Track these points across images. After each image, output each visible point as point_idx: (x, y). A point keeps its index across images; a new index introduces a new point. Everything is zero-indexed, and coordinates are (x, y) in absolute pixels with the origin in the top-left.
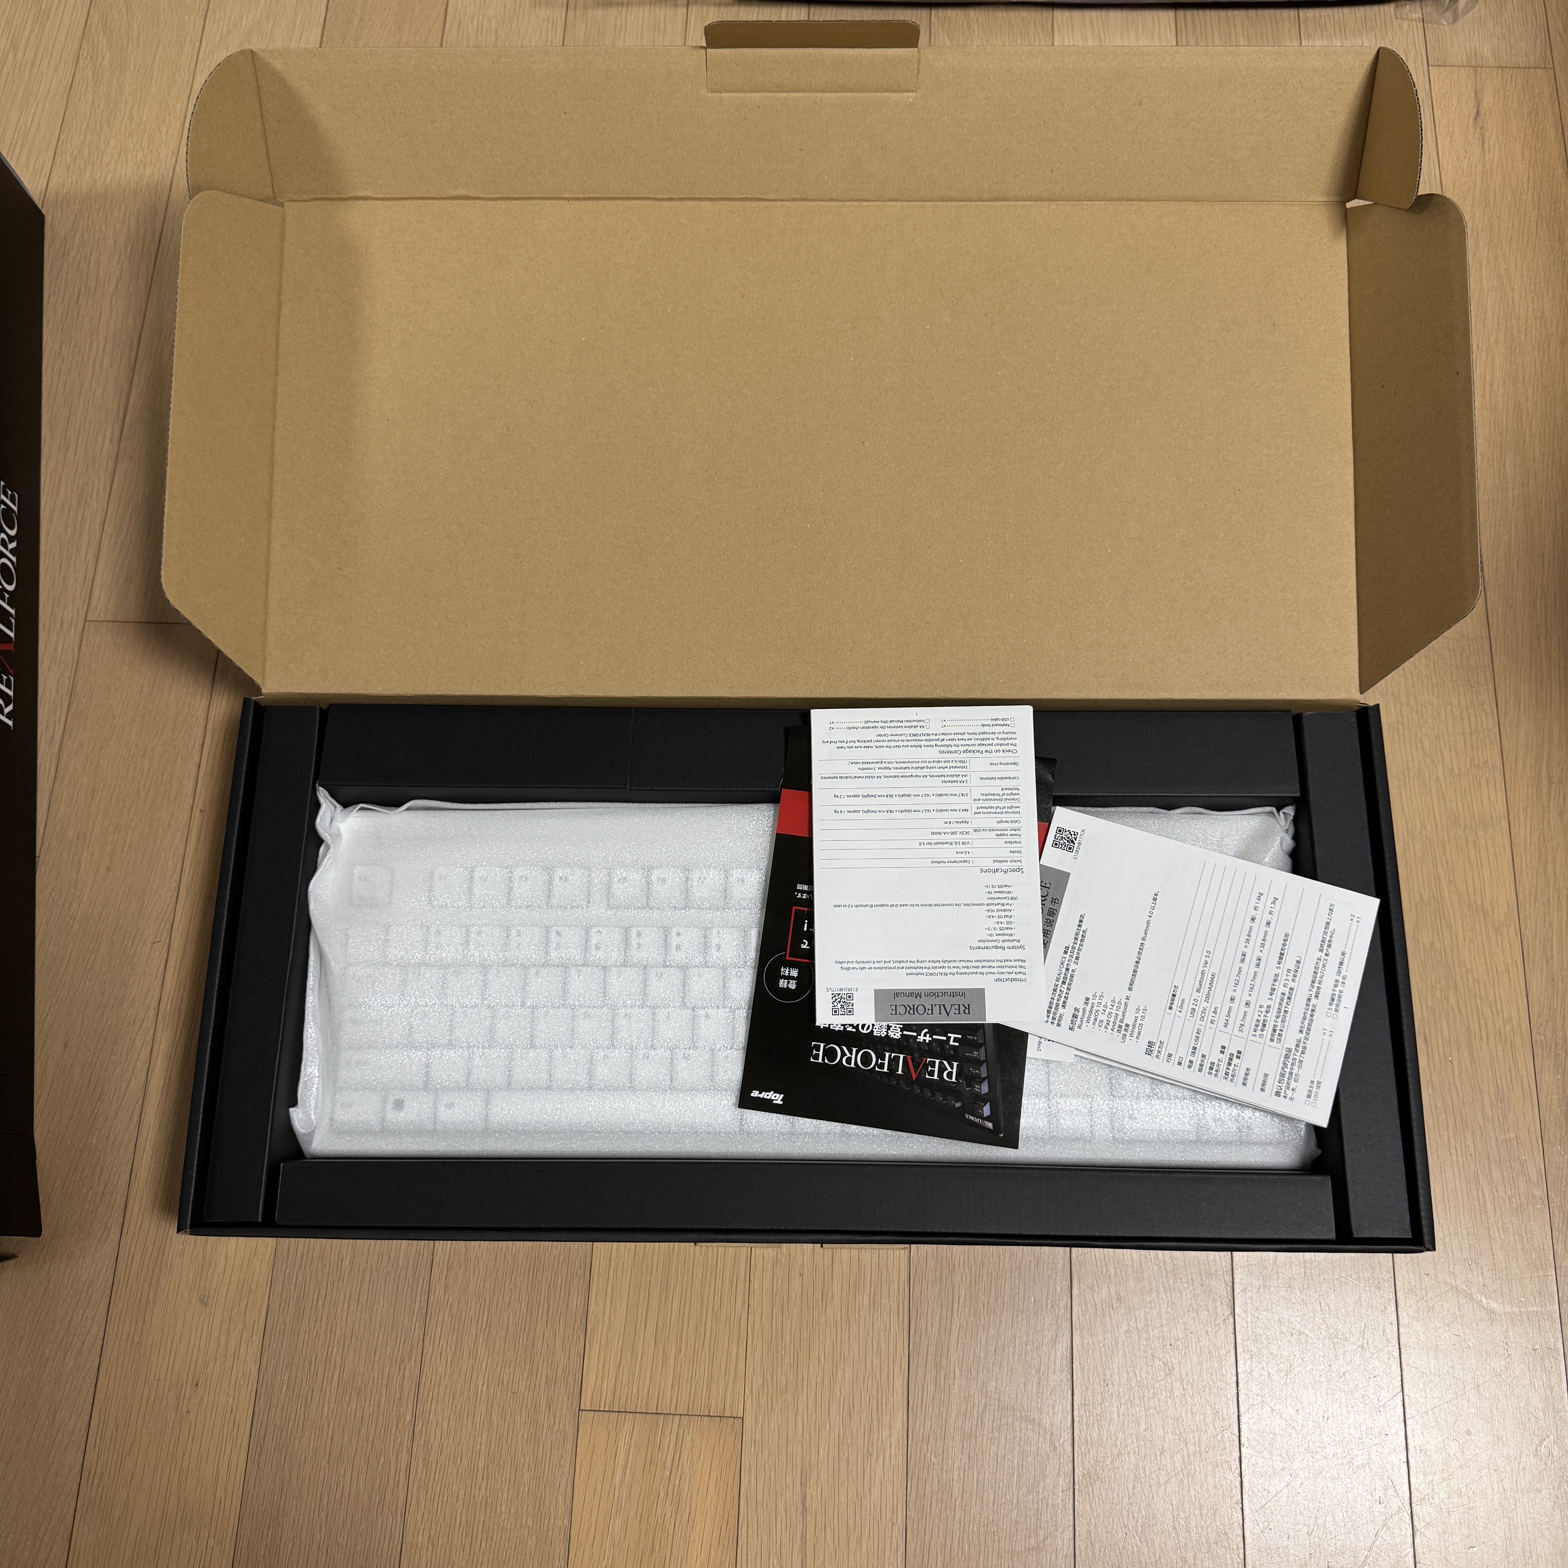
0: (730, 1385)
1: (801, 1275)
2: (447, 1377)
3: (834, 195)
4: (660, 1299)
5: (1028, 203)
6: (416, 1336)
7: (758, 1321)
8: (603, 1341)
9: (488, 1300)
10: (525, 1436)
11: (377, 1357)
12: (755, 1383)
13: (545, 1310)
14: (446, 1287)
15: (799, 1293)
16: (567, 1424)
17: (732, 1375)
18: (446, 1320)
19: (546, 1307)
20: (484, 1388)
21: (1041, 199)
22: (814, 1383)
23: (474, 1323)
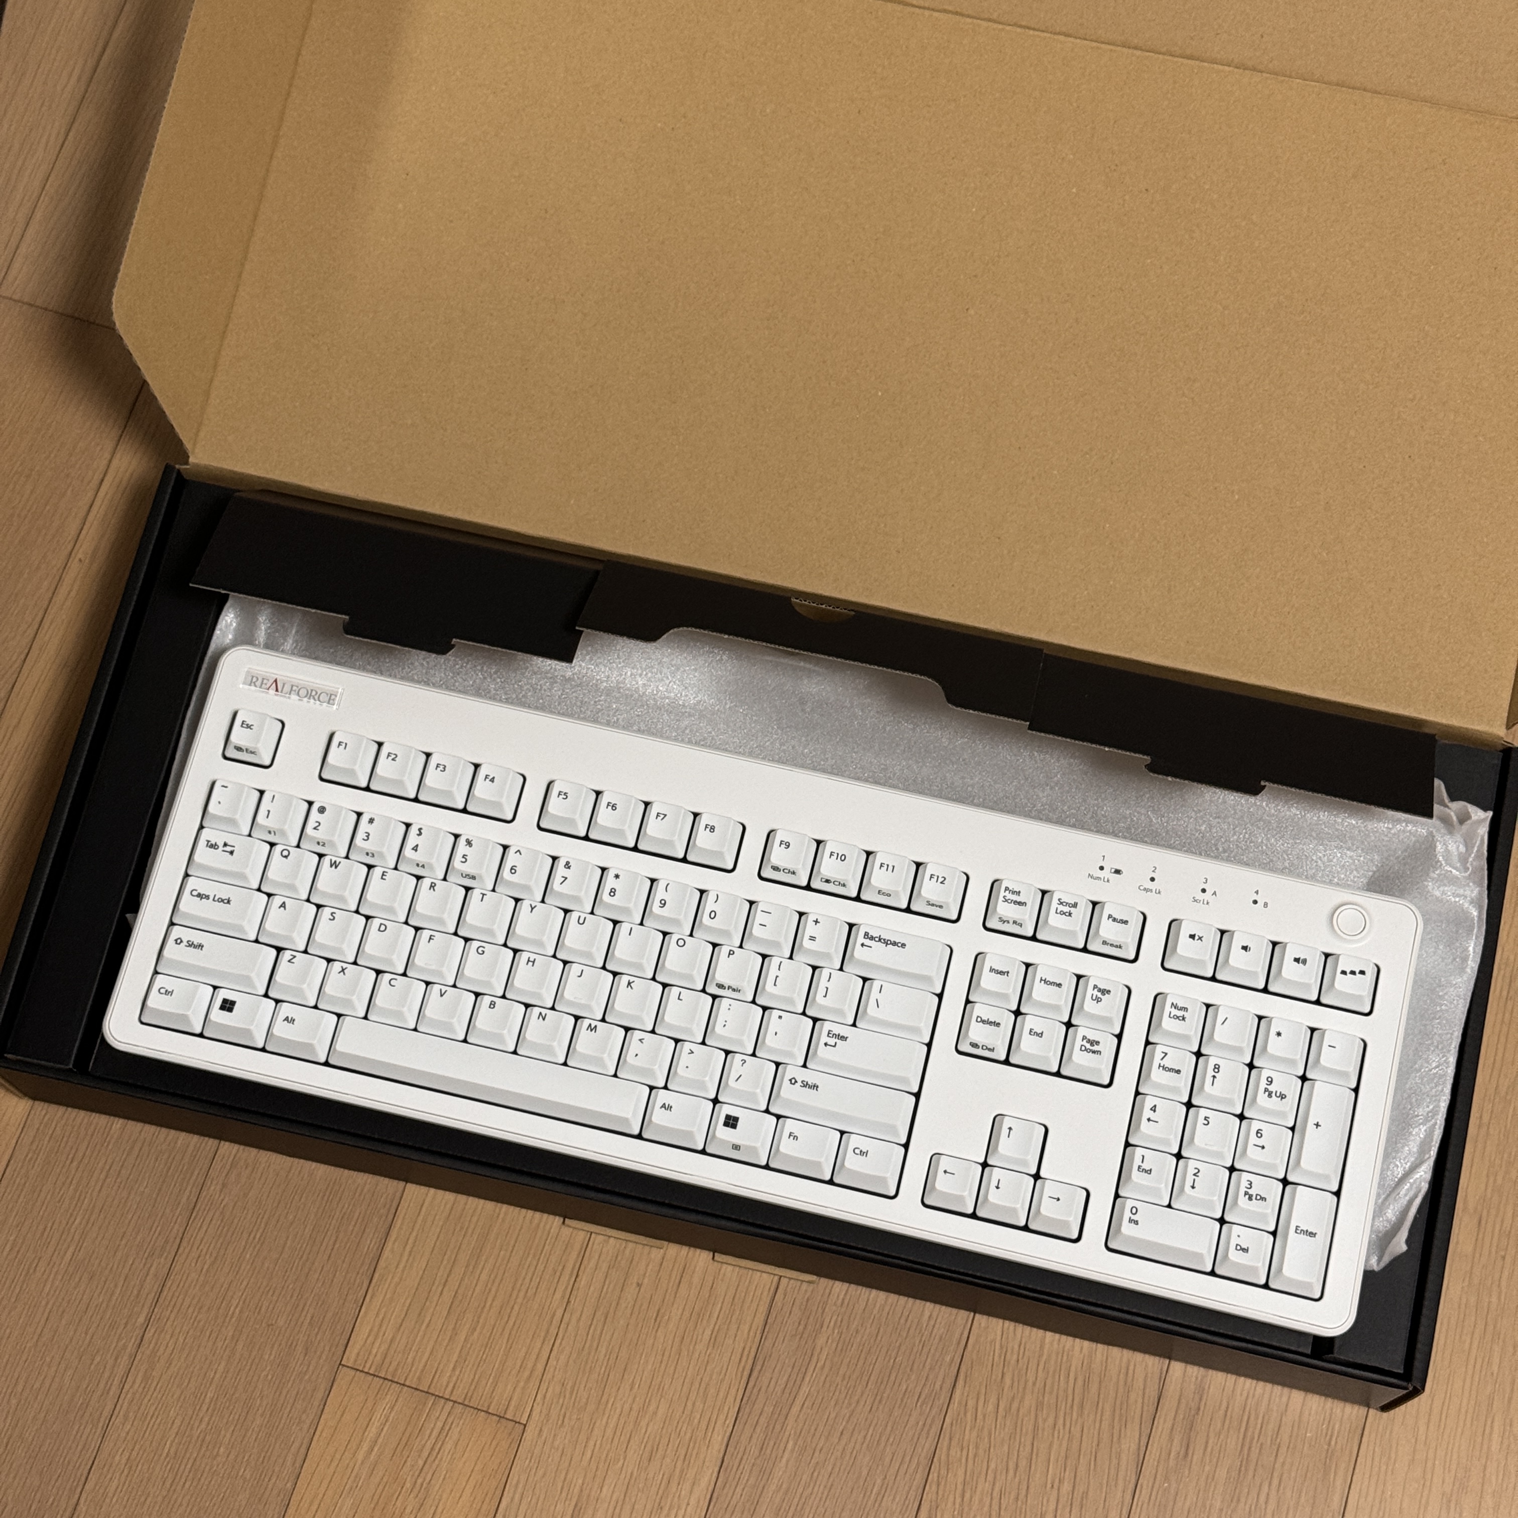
2: (197, 1288)
4: (468, 1265)
6: (175, 1230)
7: (574, 1320)
9: (267, 1215)
10: (270, 1377)
11: (124, 1242)
12: (550, 1390)
13: (331, 1242)
15: (631, 1304)
16: (321, 1375)
17: (527, 1373)
18: (214, 1222)
19: (333, 1238)
20: (237, 1311)
22: (618, 1411)
23: (245, 1235)
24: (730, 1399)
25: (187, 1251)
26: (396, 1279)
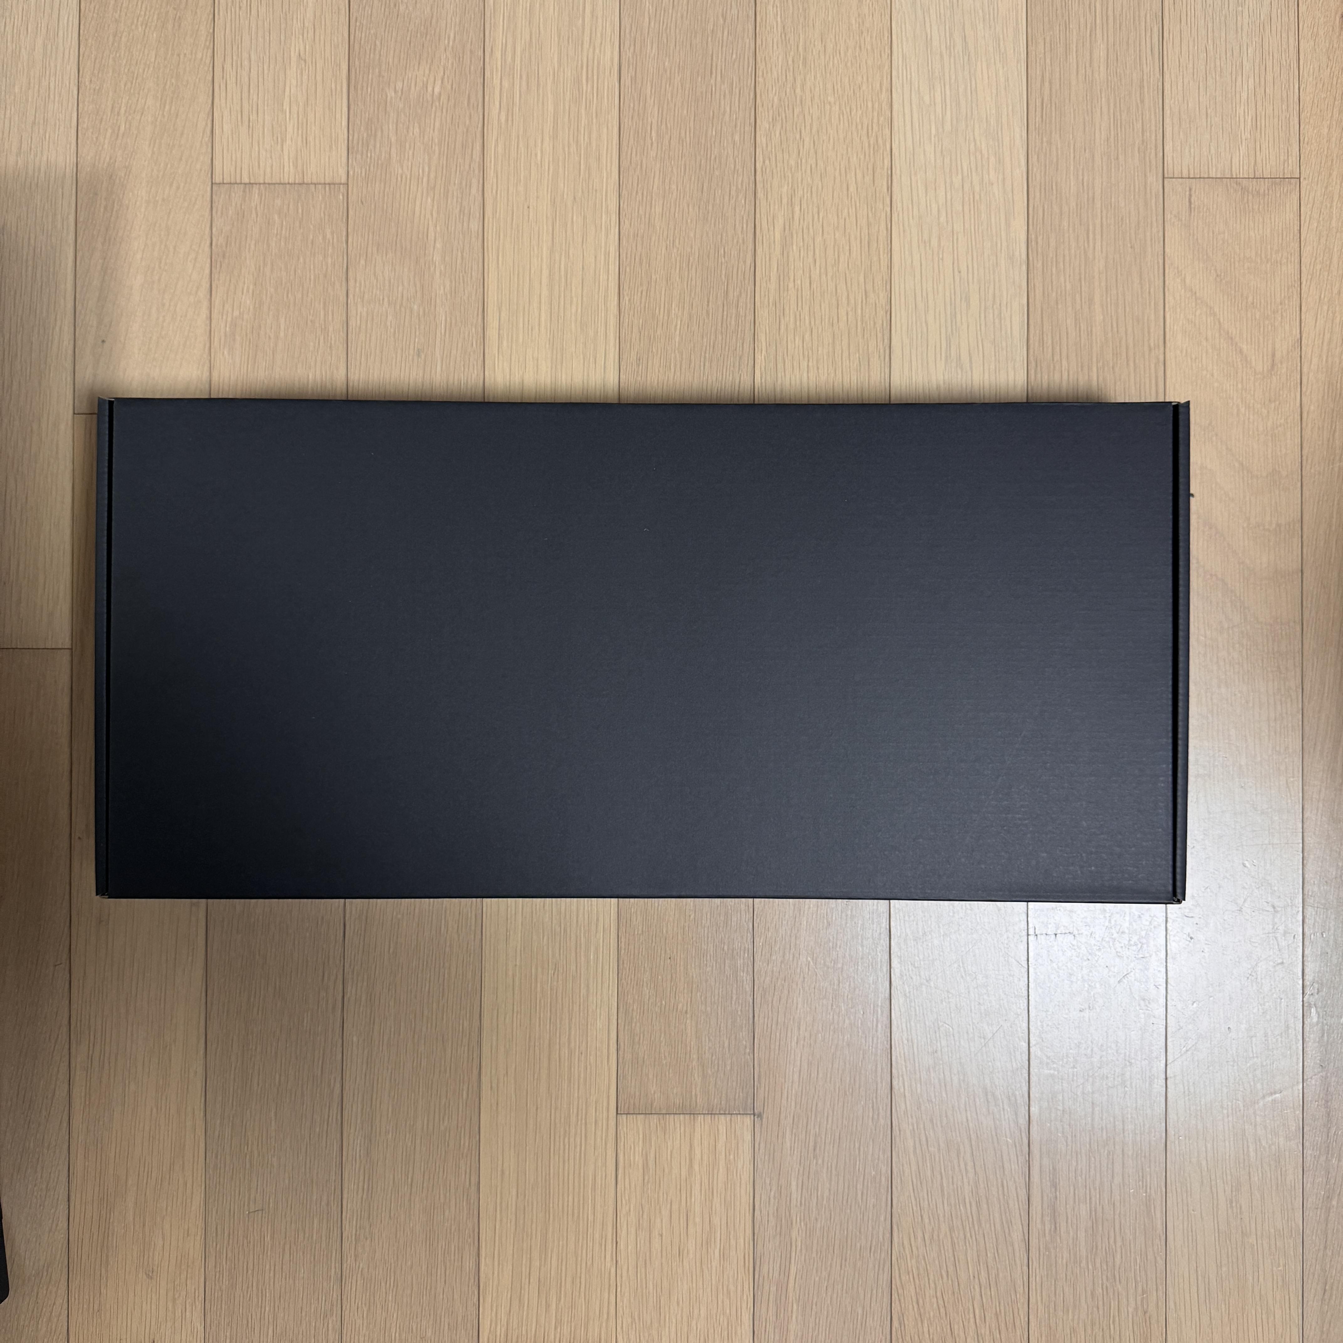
0: (604, 1325)
2: (365, 1328)
6: (335, 1296)
7: (625, 1274)
8: (494, 1295)
11: (304, 1314)
12: (624, 1322)
13: (443, 1271)
15: (659, 1250)
17: (605, 1316)
18: (359, 1282)
19: (443, 1268)
20: (397, 1335)
22: (674, 1322)
23: (383, 1284)
24: (746, 1289)
25: (348, 1307)
26: (495, 1283)
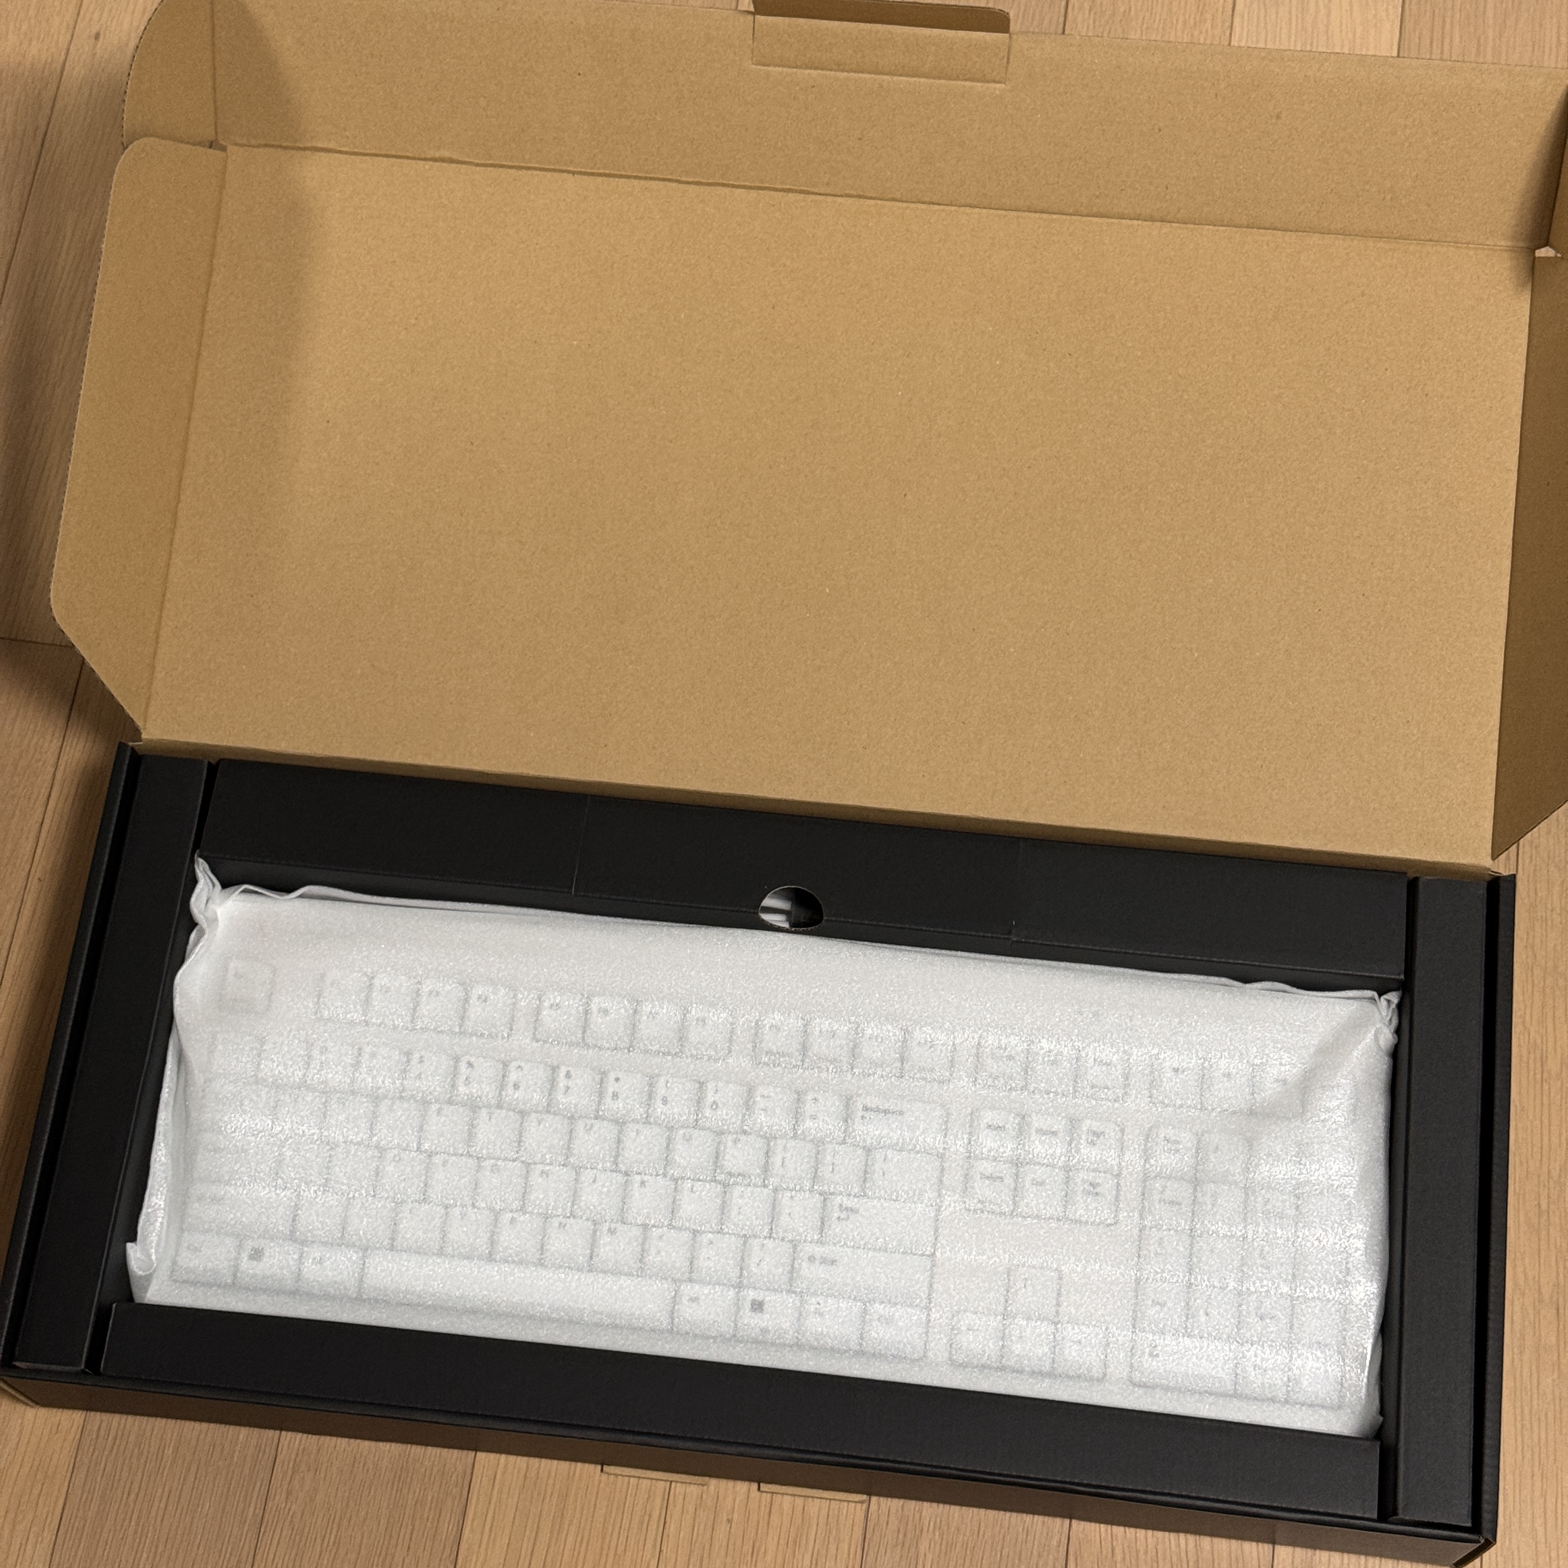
1: (729, 1521)
3: (898, 195)
4: (552, 1533)
5: (1135, 222)
6: (246, 1548)
9: (338, 1515)
13: (408, 1533)
14: (289, 1493)
15: (725, 1543)
21: (1152, 219)
